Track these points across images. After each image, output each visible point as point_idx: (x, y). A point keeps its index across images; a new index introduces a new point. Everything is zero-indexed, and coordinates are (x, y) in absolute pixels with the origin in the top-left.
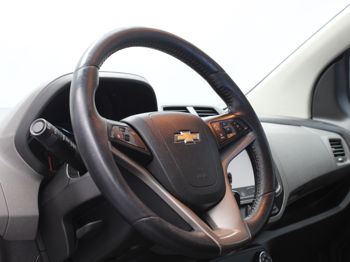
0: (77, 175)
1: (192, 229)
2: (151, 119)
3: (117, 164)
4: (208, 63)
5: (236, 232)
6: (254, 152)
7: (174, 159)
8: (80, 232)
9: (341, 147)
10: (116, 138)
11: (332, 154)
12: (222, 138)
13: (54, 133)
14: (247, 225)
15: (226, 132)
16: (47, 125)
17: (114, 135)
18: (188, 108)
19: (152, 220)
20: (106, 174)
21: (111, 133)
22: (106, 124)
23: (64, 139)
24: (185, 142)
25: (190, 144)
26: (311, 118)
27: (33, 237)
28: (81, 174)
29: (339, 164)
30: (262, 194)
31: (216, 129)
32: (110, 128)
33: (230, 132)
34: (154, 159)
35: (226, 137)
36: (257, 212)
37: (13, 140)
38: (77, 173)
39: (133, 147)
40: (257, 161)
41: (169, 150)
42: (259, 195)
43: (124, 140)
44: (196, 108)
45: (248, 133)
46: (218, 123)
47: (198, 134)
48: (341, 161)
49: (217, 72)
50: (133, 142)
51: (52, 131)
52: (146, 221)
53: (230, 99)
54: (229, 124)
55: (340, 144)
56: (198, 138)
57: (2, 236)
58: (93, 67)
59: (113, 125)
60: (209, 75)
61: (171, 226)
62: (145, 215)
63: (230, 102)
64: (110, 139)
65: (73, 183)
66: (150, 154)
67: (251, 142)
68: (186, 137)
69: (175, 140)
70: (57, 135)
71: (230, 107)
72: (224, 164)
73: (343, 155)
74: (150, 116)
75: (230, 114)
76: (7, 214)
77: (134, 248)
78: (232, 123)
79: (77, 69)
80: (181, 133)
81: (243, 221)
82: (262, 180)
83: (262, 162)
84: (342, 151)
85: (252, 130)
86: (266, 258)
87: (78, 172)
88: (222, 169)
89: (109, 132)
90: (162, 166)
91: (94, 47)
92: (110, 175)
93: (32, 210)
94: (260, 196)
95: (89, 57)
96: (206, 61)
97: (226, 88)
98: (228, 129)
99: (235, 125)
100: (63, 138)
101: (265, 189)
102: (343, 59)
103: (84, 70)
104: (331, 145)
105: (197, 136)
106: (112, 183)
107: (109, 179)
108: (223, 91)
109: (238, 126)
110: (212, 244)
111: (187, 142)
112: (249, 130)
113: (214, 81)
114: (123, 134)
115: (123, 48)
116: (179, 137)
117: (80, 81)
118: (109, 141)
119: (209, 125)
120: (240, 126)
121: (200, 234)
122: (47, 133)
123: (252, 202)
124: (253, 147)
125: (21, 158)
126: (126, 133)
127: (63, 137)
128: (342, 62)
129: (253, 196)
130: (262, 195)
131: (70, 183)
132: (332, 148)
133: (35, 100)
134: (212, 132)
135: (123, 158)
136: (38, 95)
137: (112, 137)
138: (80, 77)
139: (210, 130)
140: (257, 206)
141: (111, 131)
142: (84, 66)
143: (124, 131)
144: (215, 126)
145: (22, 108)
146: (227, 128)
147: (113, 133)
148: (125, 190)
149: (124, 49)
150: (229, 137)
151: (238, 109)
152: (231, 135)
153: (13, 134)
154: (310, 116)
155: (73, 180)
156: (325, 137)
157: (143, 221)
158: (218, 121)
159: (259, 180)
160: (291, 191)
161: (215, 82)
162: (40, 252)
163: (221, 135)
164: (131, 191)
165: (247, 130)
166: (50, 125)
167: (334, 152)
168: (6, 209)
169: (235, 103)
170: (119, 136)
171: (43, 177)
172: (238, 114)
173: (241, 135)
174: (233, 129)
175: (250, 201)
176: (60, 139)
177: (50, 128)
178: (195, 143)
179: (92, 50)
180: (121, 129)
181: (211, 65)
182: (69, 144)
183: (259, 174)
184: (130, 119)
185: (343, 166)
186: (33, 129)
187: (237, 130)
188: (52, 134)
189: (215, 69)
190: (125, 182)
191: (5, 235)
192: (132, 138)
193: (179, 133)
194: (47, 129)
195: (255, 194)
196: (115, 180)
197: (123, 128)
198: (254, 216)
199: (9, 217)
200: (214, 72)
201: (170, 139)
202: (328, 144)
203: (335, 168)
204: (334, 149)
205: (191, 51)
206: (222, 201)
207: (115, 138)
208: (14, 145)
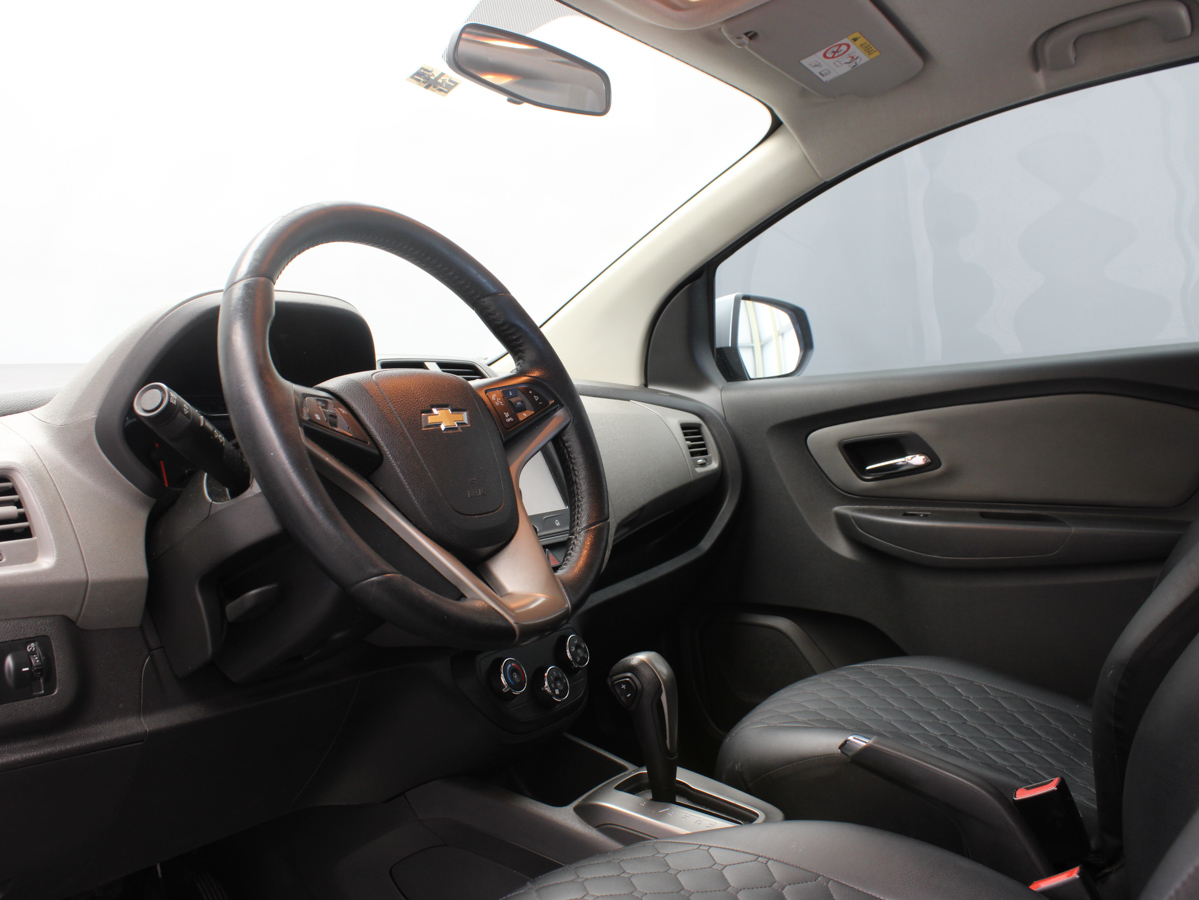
0: (226, 496)
1: (461, 596)
2: (377, 384)
3: (320, 475)
4: (479, 276)
5: (541, 599)
6: (567, 448)
7: (423, 461)
8: (233, 609)
9: (701, 439)
10: (312, 421)
11: (686, 452)
12: (508, 420)
13: (183, 412)
14: (561, 585)
15: (515, 410)
16: (170, 397)
17: (309, 415)
18: (426, 363)
19: (389, 579)
20: (297, 493)
21: (302, 411)
22: (292, 392)
23: (202, 424)
24: (443, 427)
25: (451, 432)
26: (646, 385)
27: (135, 622)
28: (235, 494)
29: (700, 470)
30: (584, 525)
31: (497, 404)
32: (299, 400)
33: (523, 409)
34: (385, 461)
35: (516, 418)
36: (578, 559)
37: (93, 428)
38: (225, 491)
39: (345, 439)
40: (573, 463)
41: (413, 444)
42: (578, 528)
43: (328, 425)
44: (442, 365)
45: (555, 411)
46: (499, 392)
47: (465, 414)
48: (703, 465)
49: (495, 294)
50: (343, 428)
51: (179, 408)
52: (379, 583)
53: (520, 345)
54: (520, 393)
55: (699, 433)
56: (466, 421)
57: (74, 620)
58: (262, 279)
59: (305, 395)
60: (479, 299)
61: (425, 593)
62: (375, 571)
63: (521, 351)
64: (301, 421)
65: (220, 511)
66: (377, 452)
67: (562, 427)
68: (443, 419)
69: (424, 425)
70: (188, 416)
71: (521, 361)
72: (513, 469)
73: (705, 453)
74: (374, 377)
75: (520, 373)
76: (84, 576)
77: (338, 635)
78: (525, 392)
79: (232, 284)
80: (434, 410)
81: (554, 578)
82: (584, 500)
83: (583, 466)
84: (703, 446)
85: (562, 406)
86: (578, 647)
87: (227, 490)
88: (511, 479)
89: (299, 410)
90: (401, 475)
91: (265, 240)
92: (305, 495)
93: (135, 567)
94: (583, 529)
95: (255, 260)
96: (475, 272)
97: (513, 325)
98: (519, 403)
99: (532, 396)
100: (200, 423)
101: (589, 517)
102: (704, 277)
103: (247, 286)
104: (685, 434)
105: (464, 417)
106: (308, 510)
107: (303, 502)
108: (507, 330)
109: (537, 398)
110: (500, 623)
111: (446, 429)
112: (558, 404)
113: (489, 311)
114: (325, 413)
115: (317, 244)
116: (431, 420)
117: (239, 307)
118: (301, 425)
119: (482, 394)
120: (541, 399)
121: (478, 604)
122: (169, 412)
123: (566, 539)
124: (564, 438)
125: (110, 463)
126: (330, 410)
127: (200, 420)
128: (699, 282)
129: (568, 528)
130: (586, 527)
131: (212, 512)
132: (687, 440)
133: (136, 345)
134: (488, 410)
135: (327, 459)
136: (144, 337)
137: (306, 418)
138: (239, 300)
139: (486, 405)
140: (577, 549)
141: (302, 407)
142: (246, 277)
143: (326, 408)
144: (493, 397)
145: (109, 361)
146: (517, 400)
147: (306, 411)
148: (336, 524)
149: (321, 246)
150: (521, 419)
151: (535, 365)
152: (524, 415)
153: (92, 415)
154: (643, 381)
155: (219, 505)
156: (675, 419)
157: (373, 582)
158: (499, 388)
159: (579, 501)
160: (619, 521)
161: (490, 314)
162: (150, 650)
163: (507, 415)
164: (346, 526)
165: (553, 405)
166: (174, 395)
167: (690, 447)
168: (82, 567)
169: (530, 355)
170: (318, 417)
171: (153, 501)
172: (536, 374)
173: (542, 416)
174: (528, 404)
175: (564, 538)
176: (195, 423)
177: (175, 402)
178: (460, 430)
179: (261, 245)
180: (320, 403)
181: (484, 281)
182: (212, 434)
183: (577, 489)
184: (334, 383)
185: (706, 472)
186: (139, 403)
187: (535, 406)
188: (180, 414)
189: (492, 289)
190: (334, 508)
191: (80, 619)
192: (341, 420)
193: (431, 411)
194: (169, 403)
195: (572, 527)
196: (315, 503)
197: (324, 401)
198: (572, 568)
199: (87, 582)
200: (490, 295)
201: (415, 423)
202: (679, 433)
203: (692, 478)
204: (689, 443)
205: (447, 253)
206: (513, 542)
207: (310, 420)
208: (95, 437)
